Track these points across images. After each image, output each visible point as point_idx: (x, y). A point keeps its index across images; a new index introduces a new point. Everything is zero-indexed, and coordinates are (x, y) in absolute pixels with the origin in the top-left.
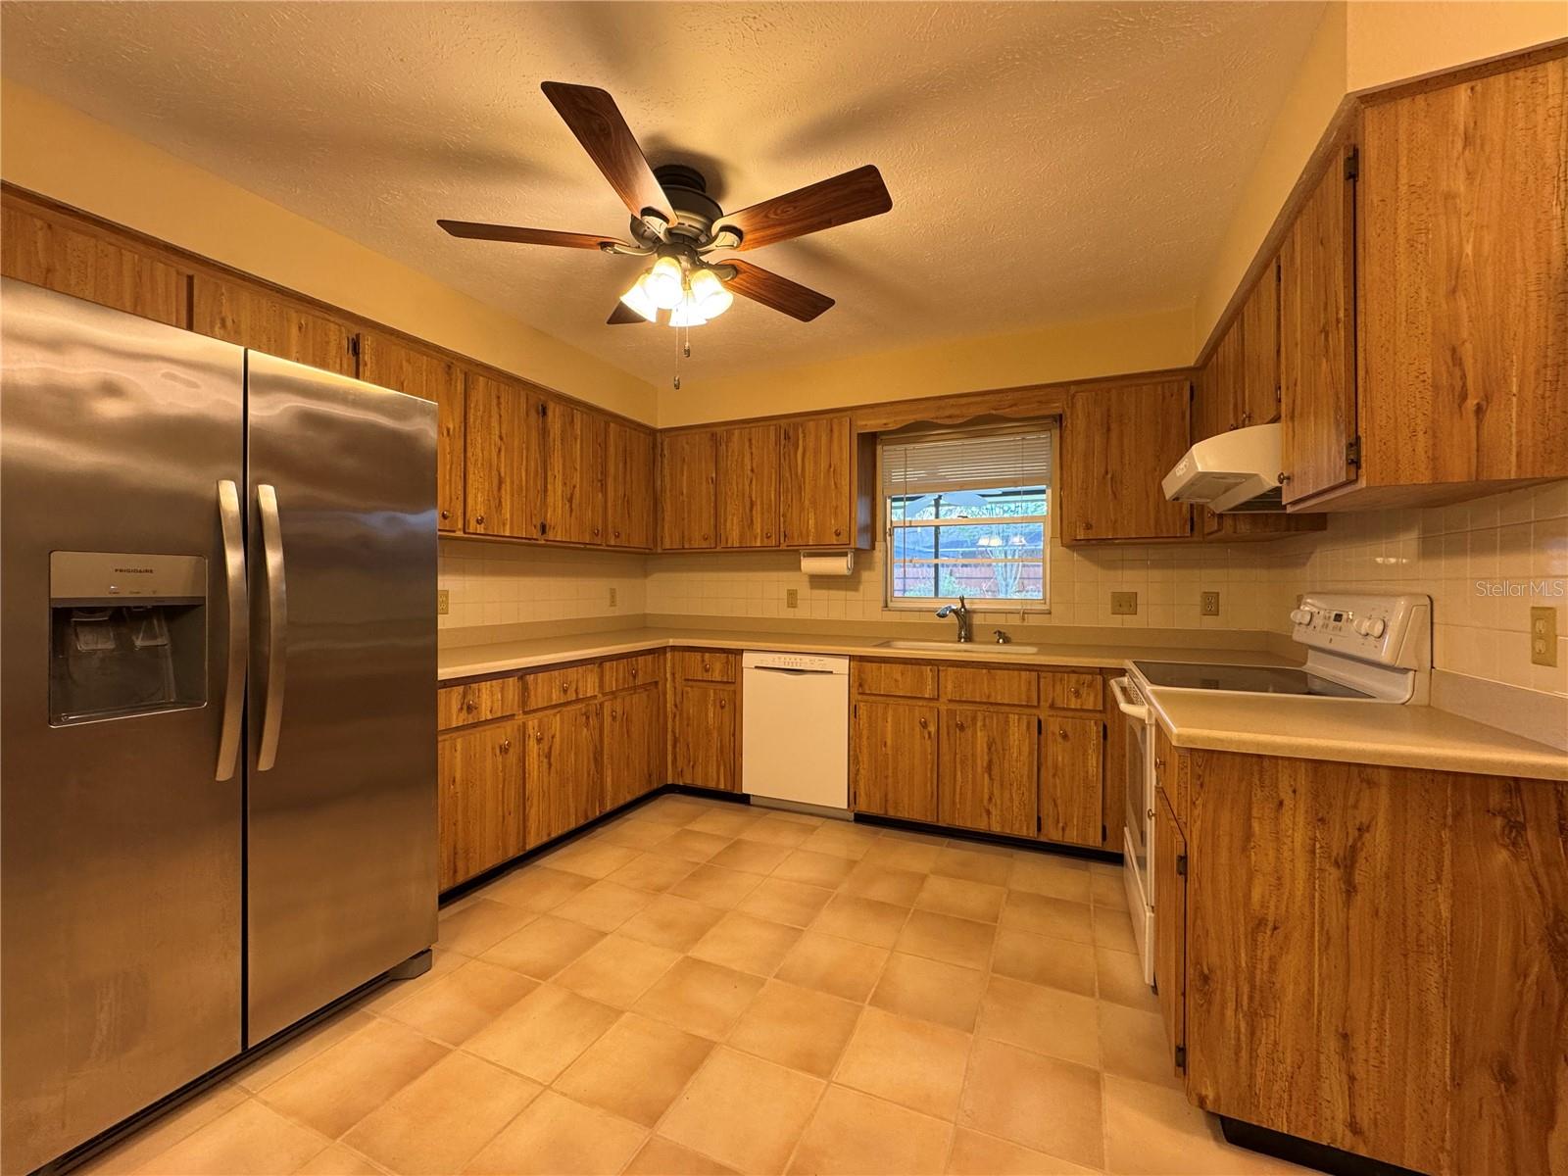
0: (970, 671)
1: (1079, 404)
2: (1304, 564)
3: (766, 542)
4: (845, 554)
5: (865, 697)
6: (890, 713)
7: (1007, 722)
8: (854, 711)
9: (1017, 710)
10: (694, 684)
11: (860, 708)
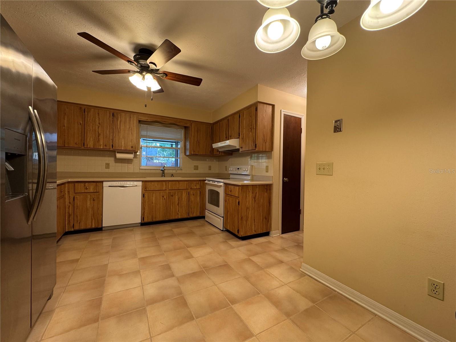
0: (174, 183)
1: (193, 126)
2: (227, 161)
3: (105, 147)
4: (132, 153)
5: (147, 192)
6: (154, 194)
7: (182, 193)
8: (143, 196)
9: (184, 190)
10: (79, 194)
11: (145, 194)
